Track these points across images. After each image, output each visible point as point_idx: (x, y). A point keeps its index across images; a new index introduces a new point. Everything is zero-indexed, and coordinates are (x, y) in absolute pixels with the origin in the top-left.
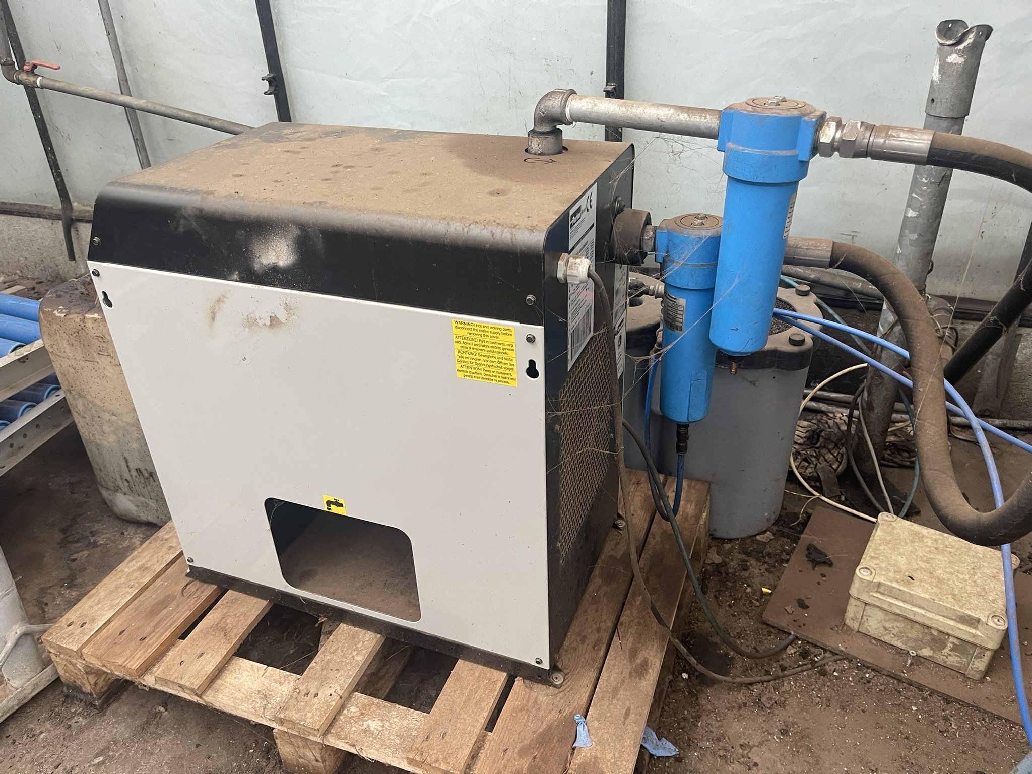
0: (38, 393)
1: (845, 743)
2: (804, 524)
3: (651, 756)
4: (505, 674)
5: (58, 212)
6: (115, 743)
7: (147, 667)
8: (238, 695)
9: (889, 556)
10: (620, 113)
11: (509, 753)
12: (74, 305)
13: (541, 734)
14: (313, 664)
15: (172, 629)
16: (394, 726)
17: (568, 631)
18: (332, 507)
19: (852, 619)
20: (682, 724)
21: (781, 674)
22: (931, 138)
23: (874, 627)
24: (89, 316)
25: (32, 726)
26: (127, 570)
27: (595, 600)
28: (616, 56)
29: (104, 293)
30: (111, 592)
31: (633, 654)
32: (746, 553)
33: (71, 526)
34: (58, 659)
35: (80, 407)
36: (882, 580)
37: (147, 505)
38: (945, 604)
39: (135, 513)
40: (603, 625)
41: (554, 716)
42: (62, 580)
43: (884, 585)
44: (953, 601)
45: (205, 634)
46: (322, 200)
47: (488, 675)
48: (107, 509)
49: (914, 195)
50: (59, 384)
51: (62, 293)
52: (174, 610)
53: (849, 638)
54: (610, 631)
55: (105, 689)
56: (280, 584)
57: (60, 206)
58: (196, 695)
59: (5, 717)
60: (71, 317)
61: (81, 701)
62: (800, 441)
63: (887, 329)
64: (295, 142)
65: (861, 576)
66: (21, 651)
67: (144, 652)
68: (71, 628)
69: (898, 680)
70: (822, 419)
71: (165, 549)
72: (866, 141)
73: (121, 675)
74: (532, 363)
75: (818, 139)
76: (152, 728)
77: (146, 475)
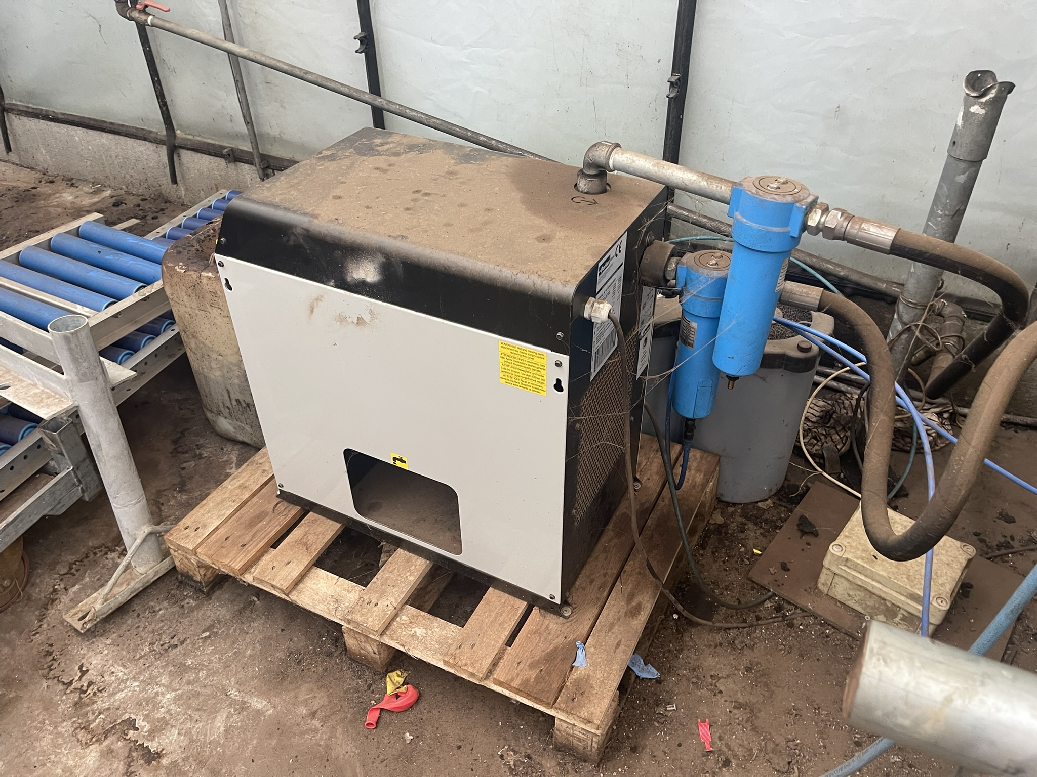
0: (155, 326)
1: (797, 683)
2: (802, 496)
3: (637, 677)
4: (525, 603)
5: (162, 138)
6: (219, 622)
7: (247, 568)
8: (316, 597)
9: (861, 536)
10: (653, 172)
11: (522, 665)
12: (192, 263)
13: (548, 654)
14: (374, 580)
15: (266, 540)
16: (435, 634)
17: (579, 574)
18: (397, 462)
19: (823, 584)
20: (667, 654)
21: (755, 623)
22: (894, 235)
23: (840, 593)
24: (204, 274)
25: (153, 604)
26: (230, 487)
27: (605, 550)
28: (683, 48)
29: (227, 280)
30: (218, 504)
31: (631, 597)
32: (746, 517)
33: (180, 438)
34: (176, 554)
35: (193, 345)
36: (849, 557)
37: (243, 429)
38: (899, 583)
39: (233, 434)
40: (609, 572)
41: (560, 640)
42: (174, 484)
43: (851, 561)
44: (906, 580)
45: (291, 546)
46: (404, 234)
47: (512, 603)
48: (210, 427)
49: (930, 223)
50: (174, 319)
51: (181, 249)
52: (267, 524)
53: (819, 600)
54: (614, 577)
55: (211, 579)
56: (351, 512)
57: (164, 132)
58: (285, 594)
59: (132, 595)
60: (189, 273)
61: (192, 587)
62: (814, 419)
63: (895, 336)
64: (383, 157)
65: (833, 552)
66: (146, 547)
67: (245, 556)
68: (187, 530)
69: (853, 638)
70: (840, 399)
71: (259, 472)
72: (844, 230)
73: (226, 571)
74: (559, 381)
75: (807, 221)
76: (247, 613)
77: (244, 405)
